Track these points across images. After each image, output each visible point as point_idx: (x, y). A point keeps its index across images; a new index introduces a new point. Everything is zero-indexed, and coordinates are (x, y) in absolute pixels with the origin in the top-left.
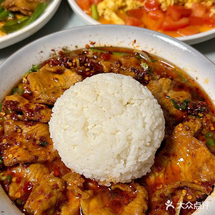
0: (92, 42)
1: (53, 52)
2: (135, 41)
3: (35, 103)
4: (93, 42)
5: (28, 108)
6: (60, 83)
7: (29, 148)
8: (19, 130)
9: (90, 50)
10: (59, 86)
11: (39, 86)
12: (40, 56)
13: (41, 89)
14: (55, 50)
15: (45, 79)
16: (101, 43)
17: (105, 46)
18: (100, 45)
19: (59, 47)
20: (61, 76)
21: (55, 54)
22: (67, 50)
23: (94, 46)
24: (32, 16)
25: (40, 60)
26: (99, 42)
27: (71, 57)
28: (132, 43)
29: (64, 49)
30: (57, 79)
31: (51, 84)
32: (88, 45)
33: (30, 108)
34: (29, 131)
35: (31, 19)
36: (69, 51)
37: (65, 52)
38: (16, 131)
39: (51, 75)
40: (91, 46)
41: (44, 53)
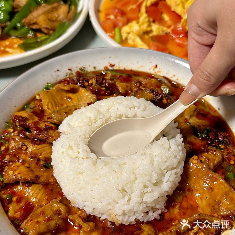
0: (111, 64)
1: (70, 72)
2: (156, 66)
3: (44, 122)
4: (113, 64)
5: (36, 125)
6: (73, 103)
7: (32, 167)
8: (24, 148)
9: (108, 72)
10: (72, 105)
11: (52, 104)
12: (56, 75)
13: (53, 108)
14: (72, 69)
15: (58, 98)
16: (121, 66)
17: (125, 69)
18: (119, 67)
19: (77, 67)
20: (74, 95)
21: (72, 74)
22: (85, 71)
23: (113, 68)
24: (53, 35)
25: (56, 79)
26: (119, 65)
27: (88, 78)
28: (153, 67)
29: (81, 69)
30: (70, 98)
31: (64, 103)
32: (107, 67)
33: (38, 126)
34: (35, 150)
35: (52, 37)
36: (87, 71)
37: (83, 72)
38: (21, 149)
39: (65, 94)
40: (110, 68)
41: (61, 72)
